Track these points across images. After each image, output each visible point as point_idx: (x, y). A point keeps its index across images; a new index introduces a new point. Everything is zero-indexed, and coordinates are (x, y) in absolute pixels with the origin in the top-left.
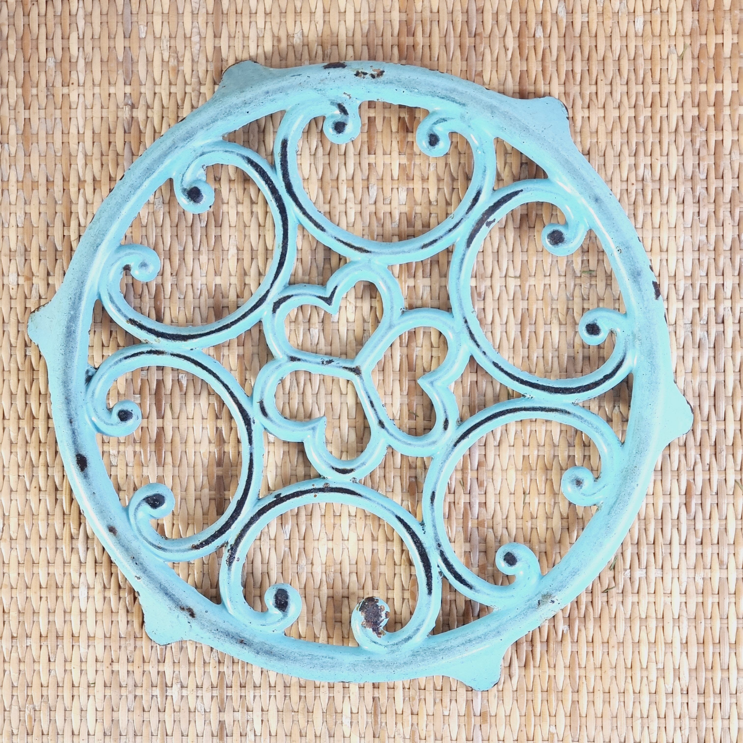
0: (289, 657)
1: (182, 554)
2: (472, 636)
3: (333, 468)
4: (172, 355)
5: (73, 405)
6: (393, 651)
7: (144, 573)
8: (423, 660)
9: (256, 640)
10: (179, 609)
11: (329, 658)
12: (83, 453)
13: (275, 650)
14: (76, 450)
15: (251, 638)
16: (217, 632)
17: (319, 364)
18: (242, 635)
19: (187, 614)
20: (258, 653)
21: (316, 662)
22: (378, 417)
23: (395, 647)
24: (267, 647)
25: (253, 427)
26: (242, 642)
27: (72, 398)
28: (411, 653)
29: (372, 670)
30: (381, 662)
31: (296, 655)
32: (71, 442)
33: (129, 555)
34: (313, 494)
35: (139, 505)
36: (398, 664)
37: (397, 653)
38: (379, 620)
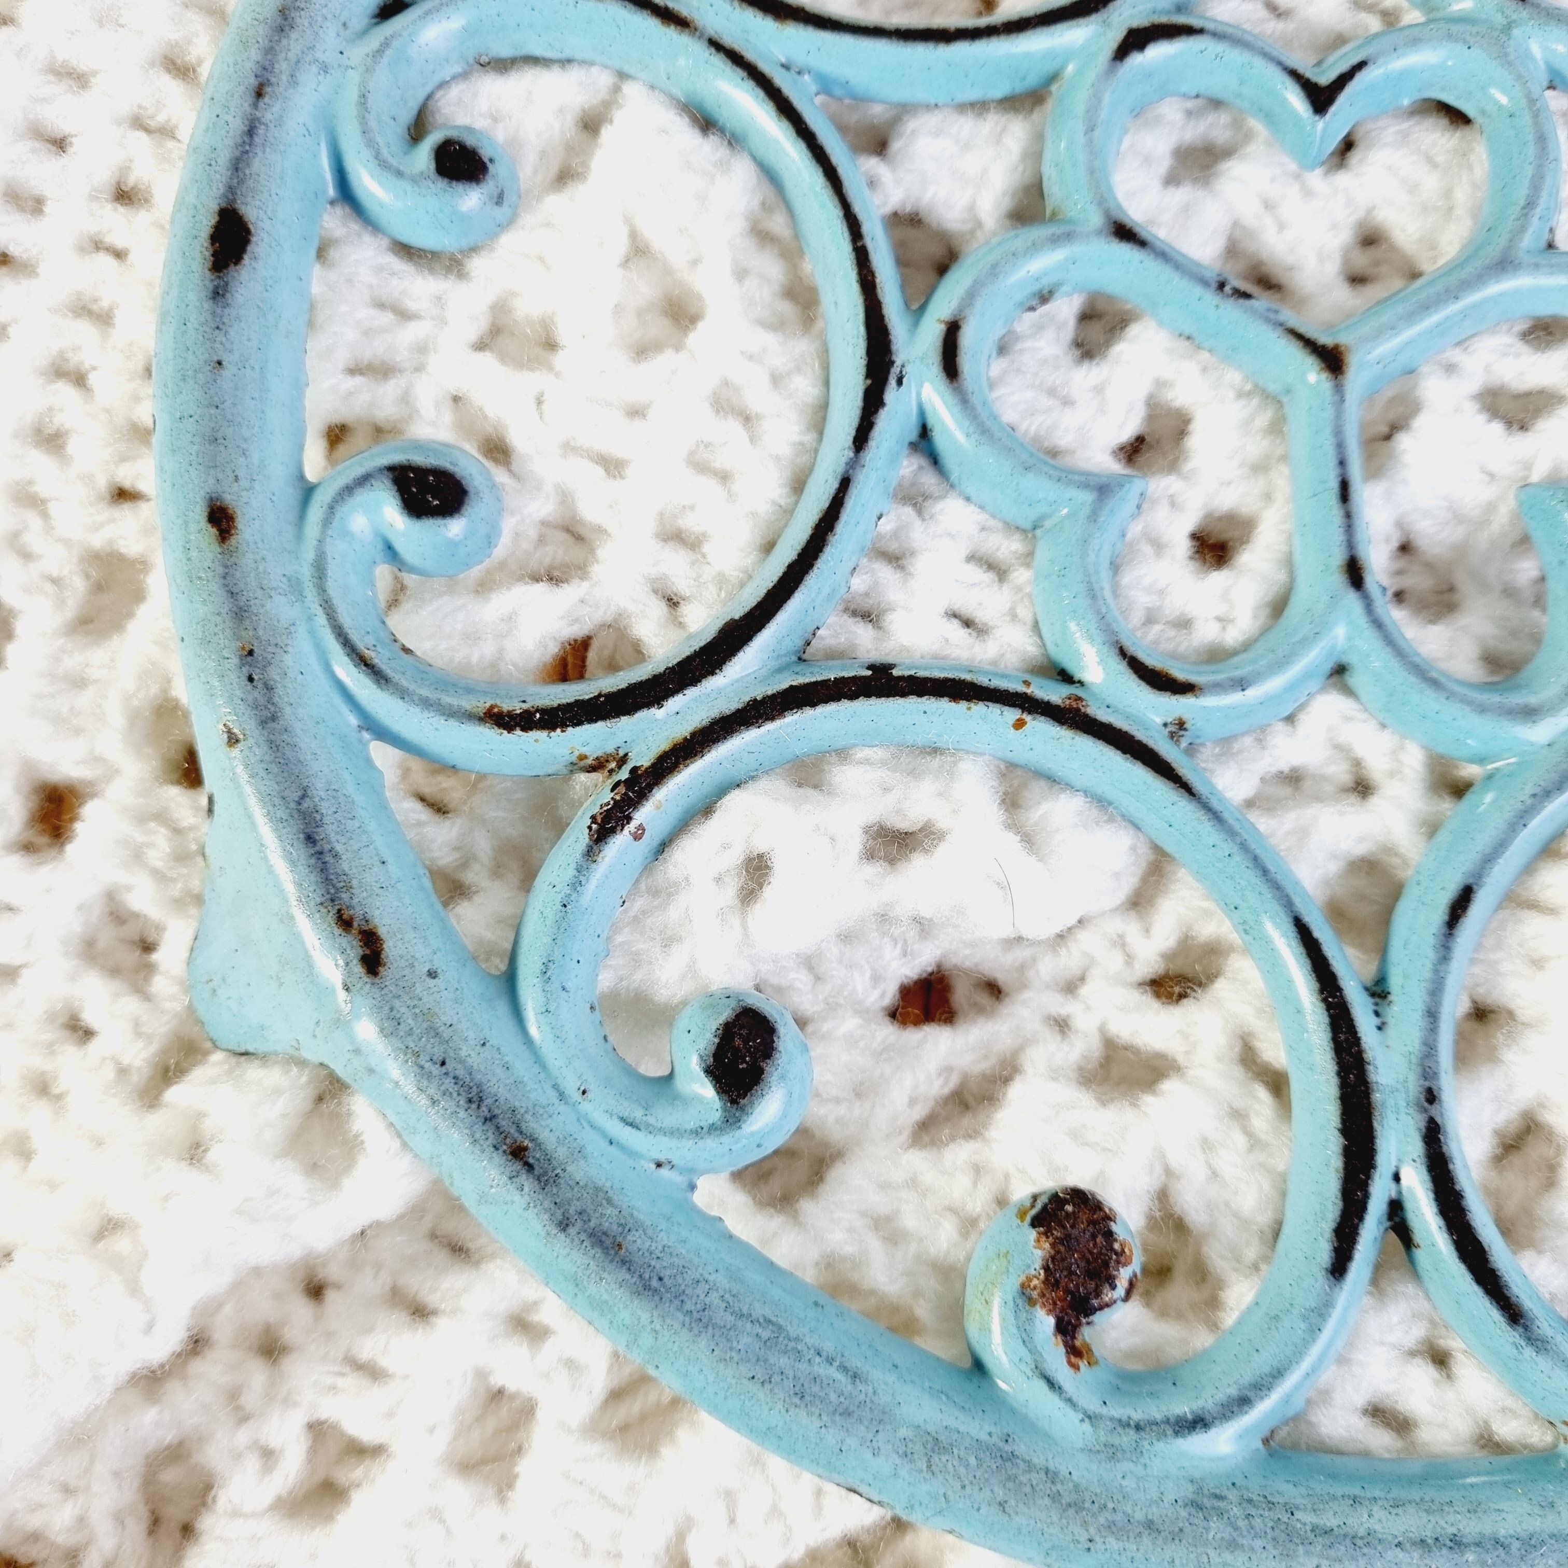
0: (680, 1297)
1: (439, 721)
2: (1470, 1527)
3: (1123, 653)
4: (716, 45)
5: (295, 43)
6: (1113, 1453)
7: (263, 723)
8: (1233, 1545)
9: (577, 1171)
10: (331, 918)
11: (843, 1368)
12: (250, 212)
13: (635, 1242)
14: (231, 189)
15: (561, 1153)
16: (436, 1070)
17: (1204, 282)
18: (532, 1125)
19: (355, 950)
20: (564, 1225)
21: (783, 1362)
22: (1350, 543)
23: (1127, 1438)
24: (608, 1219)
25: (891, 394)
26: (518, 1153)
27: (302, 20)
28: (1188, 1491)
29: (1000, 1494)
30: (1051, 1475)
31: (714, 1298)
32: (224, 157)
33: (237, 636)
34: (1012, 714)
35: (364, 480)
36: (1119, 1518)
37: (1126, 1466)
38: (1098, 1294)
